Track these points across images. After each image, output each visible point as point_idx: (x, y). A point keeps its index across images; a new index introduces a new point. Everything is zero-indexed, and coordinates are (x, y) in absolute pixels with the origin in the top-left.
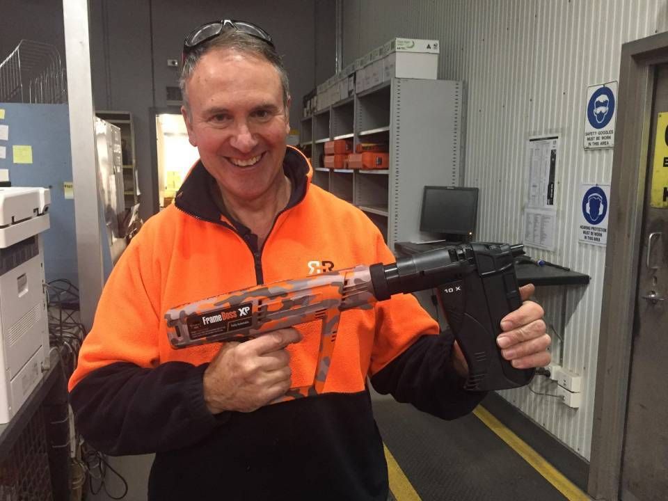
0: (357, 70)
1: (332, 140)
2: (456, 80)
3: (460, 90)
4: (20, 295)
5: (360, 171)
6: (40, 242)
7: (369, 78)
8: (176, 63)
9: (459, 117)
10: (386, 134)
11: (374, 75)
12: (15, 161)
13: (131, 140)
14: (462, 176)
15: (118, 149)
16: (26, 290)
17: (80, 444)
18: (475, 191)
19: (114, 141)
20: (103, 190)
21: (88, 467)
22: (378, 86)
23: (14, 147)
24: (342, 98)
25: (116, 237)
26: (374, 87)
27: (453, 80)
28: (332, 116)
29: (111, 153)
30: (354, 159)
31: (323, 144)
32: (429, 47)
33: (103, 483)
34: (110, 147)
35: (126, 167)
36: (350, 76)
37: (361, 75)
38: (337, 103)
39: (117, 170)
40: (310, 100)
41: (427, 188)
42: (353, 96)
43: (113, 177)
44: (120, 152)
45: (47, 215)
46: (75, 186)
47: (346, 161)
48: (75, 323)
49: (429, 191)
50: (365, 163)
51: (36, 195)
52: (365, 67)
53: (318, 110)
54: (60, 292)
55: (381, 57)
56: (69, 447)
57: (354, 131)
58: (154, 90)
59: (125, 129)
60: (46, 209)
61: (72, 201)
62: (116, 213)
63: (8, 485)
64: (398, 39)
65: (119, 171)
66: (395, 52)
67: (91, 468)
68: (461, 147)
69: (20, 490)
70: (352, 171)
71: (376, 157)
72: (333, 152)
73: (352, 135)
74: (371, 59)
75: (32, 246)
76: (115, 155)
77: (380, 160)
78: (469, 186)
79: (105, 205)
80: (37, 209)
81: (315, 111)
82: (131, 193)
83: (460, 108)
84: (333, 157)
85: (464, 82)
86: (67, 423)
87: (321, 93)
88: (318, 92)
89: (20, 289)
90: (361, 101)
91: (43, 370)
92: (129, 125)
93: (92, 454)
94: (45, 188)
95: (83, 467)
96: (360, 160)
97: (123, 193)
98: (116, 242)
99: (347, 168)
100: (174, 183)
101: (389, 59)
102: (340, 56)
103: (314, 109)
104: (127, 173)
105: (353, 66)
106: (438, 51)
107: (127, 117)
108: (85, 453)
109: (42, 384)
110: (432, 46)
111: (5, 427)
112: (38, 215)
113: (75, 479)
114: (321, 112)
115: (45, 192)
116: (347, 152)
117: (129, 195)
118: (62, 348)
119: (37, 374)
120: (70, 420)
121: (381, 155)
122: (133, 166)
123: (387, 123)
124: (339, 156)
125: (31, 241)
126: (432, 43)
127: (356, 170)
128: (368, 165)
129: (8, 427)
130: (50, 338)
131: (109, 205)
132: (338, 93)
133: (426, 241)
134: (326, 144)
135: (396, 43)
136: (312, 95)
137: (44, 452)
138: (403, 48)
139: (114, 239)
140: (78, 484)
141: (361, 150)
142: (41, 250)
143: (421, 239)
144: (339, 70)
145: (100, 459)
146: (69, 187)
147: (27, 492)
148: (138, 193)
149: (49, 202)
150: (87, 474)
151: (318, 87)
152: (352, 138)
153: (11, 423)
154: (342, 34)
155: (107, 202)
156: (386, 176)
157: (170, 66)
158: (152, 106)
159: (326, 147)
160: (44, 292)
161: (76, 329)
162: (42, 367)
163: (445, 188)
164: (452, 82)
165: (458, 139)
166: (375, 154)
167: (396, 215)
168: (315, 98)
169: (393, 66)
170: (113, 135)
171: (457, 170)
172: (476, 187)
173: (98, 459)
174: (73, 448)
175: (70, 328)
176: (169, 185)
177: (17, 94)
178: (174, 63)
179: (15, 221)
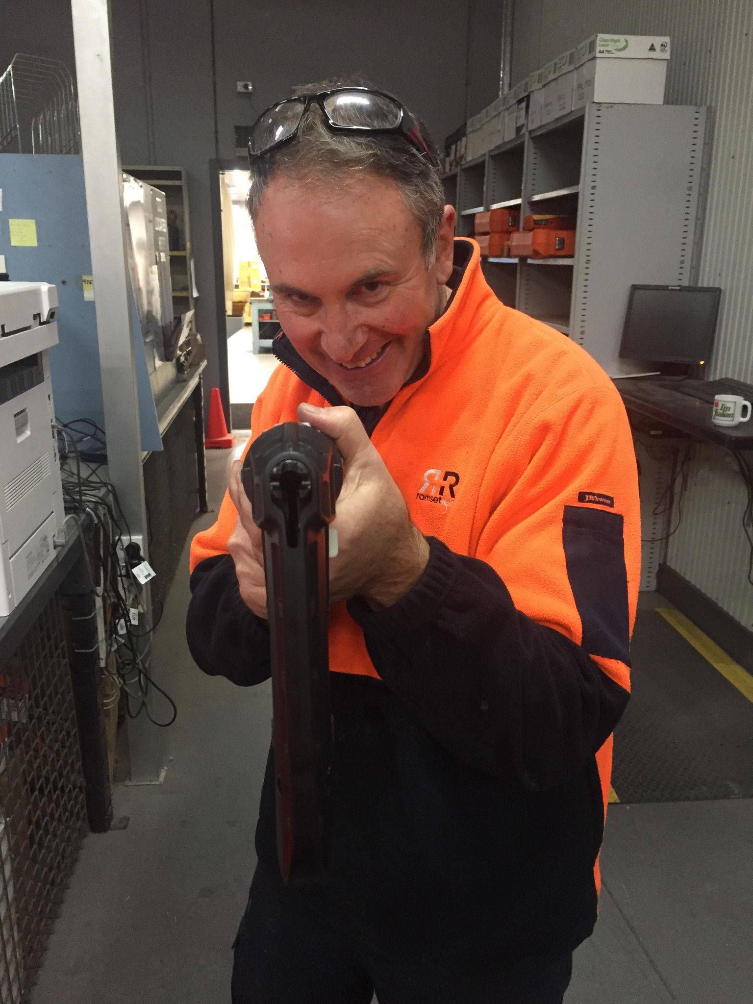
0: (533, 91)
1: (488, 209)
2: (696, 105)
3: (702, 121)
4: (20, 440)
5: (530, 261)
6: (46, 363)
7: (550, 104)
8: (250, 88)
9: (697, 168)
10: (574, 197)
11: (560, 98)
12: (13, 243)
13: (183, 212)
14: (696, 269)
15: (162, 226)
16: (28, 433)
17: (113, 649)
18: (716, 293)
19: (156, 214)
20: (139, 289)
21: (124, 681)
22: (563, 116)
23: (11, 221)
24: (506, 140)
25: (161, 359)
26: (558, 119)
27: (691, 104)
28: (489, 169)
29: (152, 231)
30: (520, 240)
31: (473, 216)
32: (652, 48)
33: (144, 704)
34: (151, 222)
35: (176, 253)
36: (520, 102)
37: (538, 98)
38: (498, 147)
39: (160, 256)
40: (456, 143)
41: (635, 288)
42: (524, 135)
43: (155, 268)
44: (165, 230)
45: (54, 325)
46: (95, 282)
47: (506, 243)
48: (102, 482)
49: (639, 294)
50: (537, 248)
51: (36, 293)
52: (544, 86)
53: (469, 158)
54: (83, 438)
55: (572, 67)
56: (97, 652)
57: (523, 194)
58: (216, 132)
59: (173, 195)
60: (52, 315)
61: (92, 304)
62: (160, 324)
63: (13, 698)
64: (600, 36)
65: (163, 259)
66: (595, 58)
67: (127, 682)
68: (697, 219)
69: (31, 706)
70: (516, 261)
71: (556, 236)
72: (487, 229)
73: (518, 201)
74: (554, 72)
75: (34, 369)
76: (157, 234)
77: (562, 242)
78: (705, 285)
79: (143, 312)
80: (39, 315)
81: (463, 162)
82: (184, 294)
83: (699, 154)
84: (487, 237)
85: (709, 109)
86: (94, 619)
87: (473, 131)
88: (469, 130)
89: (19, 430)
90: (535, 143)
91: (55, 547)
92: (179, 188)
93: (128, 664)
94: (50, 283)
95: (118, 681)
96: (530, 242)
97: (170, 294)
98: (159, 367)
99: (509, 256)
100: (249, 278)
101: (584, 70)
102: (507, 69)
103: (462, 157)
104: (177, 264)
105: (527, 84)
106: (667, 55)
107: (176, 175)
108: (120, 661)
109: (55, 565)
110: (658, 47)
111: (4, 621)
112: (41, 324)
113: (107, 696)
114: (471, 164)
115: (50, 290)
116: (511, 229)
117: (181, 297)
118: (83, 516)
119: (48, 550)
120: (98, 615)
121: (564, 234)
122: (188, 253)
123: (574, 180)
124: (496, 237)
125: (33, 361)
126: (658, 41)
127: (523, 259)
128: (542, 251)
129: (8, 620)
130: (65, 501)
131: (150, 313)
132: (499, 131)
133: (627, 374)
134: (478, 216)
135: (598, 42)
136: (459, 134)
137: (64, 658)
138: (609, 52)
139: (158, 363)
140: (111, 703)
141: (532, 224)
142: (47, 374)
143: (621, 371)
144: (504, 90)
145: (140, 672)
146: (90, 282)
147: (41, 709)
148: (195, 294)
149: (56, 304)
150: (122, 690)
151: (469, 122)
152: (518, 207)
153: (11, 616)
154: (512, 31)
155: (146, 308)
156: (570, 268)
157: (240, 93)
158: (214, 157)
159: (477, 221)
160: (54, 437)
161: (103, 490)
162: (54, 542)
163: (664, 288)
164: (690, 107)
165: (694, 204)
166: (553, 233)
167: (583, 333)
168: (464, 139)
169: (590, 82)
170: (154, 204)
171: (688, 260)
172: (717, 286)
173: (137, 671)
174: (103, 655)
175: (95, 489)
176: (242, 282)
177: (12, 140)
178: (246, 87)
179: (6, 331)
